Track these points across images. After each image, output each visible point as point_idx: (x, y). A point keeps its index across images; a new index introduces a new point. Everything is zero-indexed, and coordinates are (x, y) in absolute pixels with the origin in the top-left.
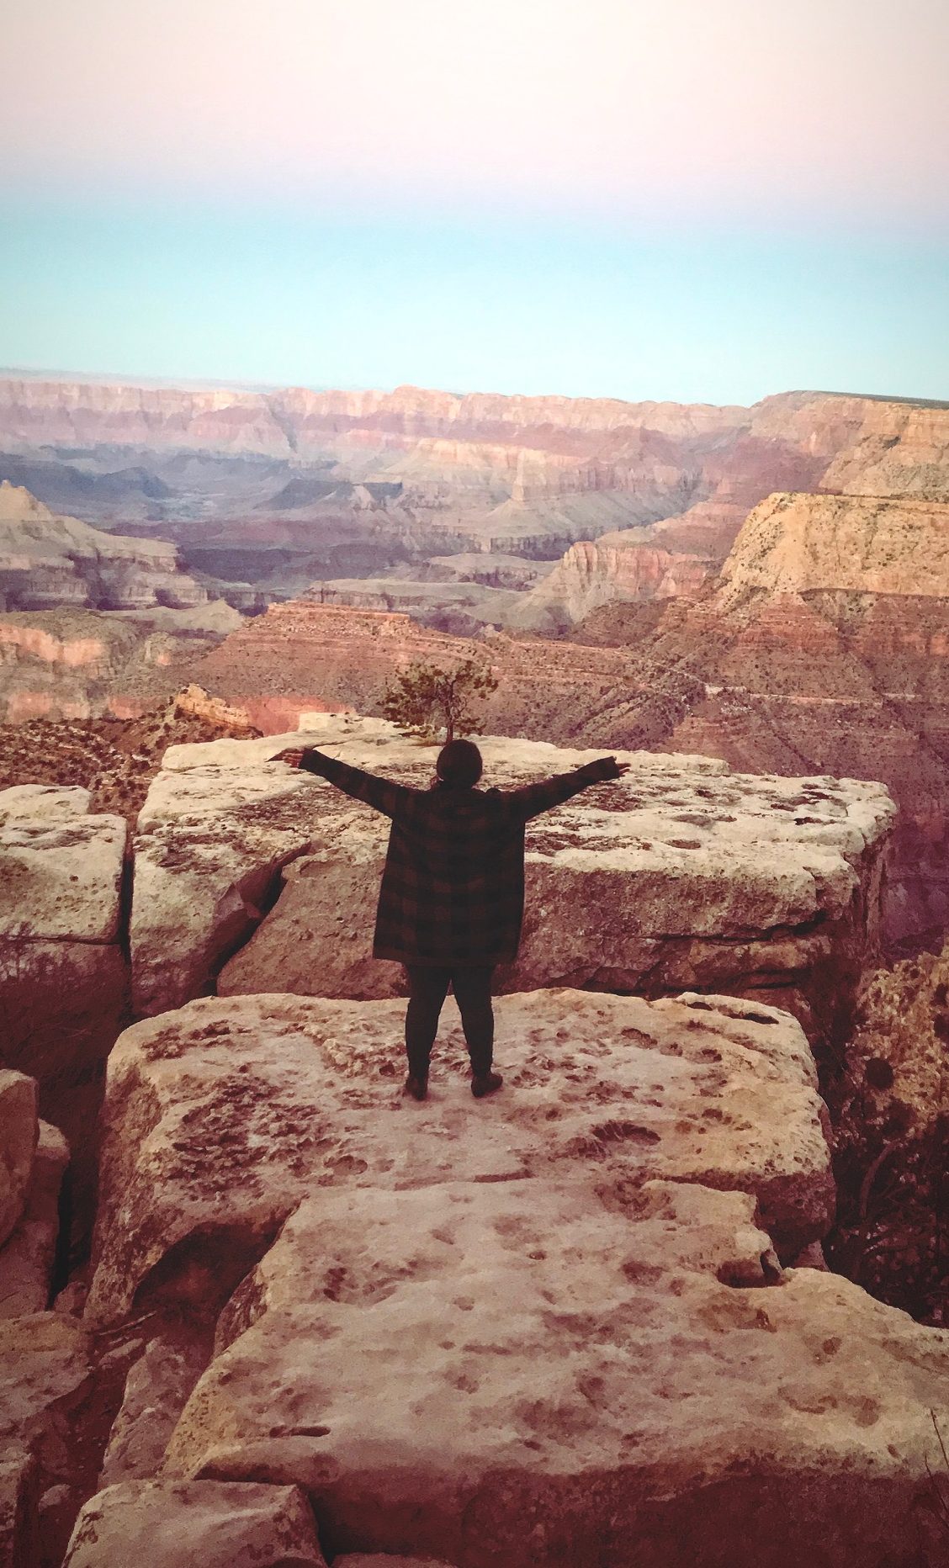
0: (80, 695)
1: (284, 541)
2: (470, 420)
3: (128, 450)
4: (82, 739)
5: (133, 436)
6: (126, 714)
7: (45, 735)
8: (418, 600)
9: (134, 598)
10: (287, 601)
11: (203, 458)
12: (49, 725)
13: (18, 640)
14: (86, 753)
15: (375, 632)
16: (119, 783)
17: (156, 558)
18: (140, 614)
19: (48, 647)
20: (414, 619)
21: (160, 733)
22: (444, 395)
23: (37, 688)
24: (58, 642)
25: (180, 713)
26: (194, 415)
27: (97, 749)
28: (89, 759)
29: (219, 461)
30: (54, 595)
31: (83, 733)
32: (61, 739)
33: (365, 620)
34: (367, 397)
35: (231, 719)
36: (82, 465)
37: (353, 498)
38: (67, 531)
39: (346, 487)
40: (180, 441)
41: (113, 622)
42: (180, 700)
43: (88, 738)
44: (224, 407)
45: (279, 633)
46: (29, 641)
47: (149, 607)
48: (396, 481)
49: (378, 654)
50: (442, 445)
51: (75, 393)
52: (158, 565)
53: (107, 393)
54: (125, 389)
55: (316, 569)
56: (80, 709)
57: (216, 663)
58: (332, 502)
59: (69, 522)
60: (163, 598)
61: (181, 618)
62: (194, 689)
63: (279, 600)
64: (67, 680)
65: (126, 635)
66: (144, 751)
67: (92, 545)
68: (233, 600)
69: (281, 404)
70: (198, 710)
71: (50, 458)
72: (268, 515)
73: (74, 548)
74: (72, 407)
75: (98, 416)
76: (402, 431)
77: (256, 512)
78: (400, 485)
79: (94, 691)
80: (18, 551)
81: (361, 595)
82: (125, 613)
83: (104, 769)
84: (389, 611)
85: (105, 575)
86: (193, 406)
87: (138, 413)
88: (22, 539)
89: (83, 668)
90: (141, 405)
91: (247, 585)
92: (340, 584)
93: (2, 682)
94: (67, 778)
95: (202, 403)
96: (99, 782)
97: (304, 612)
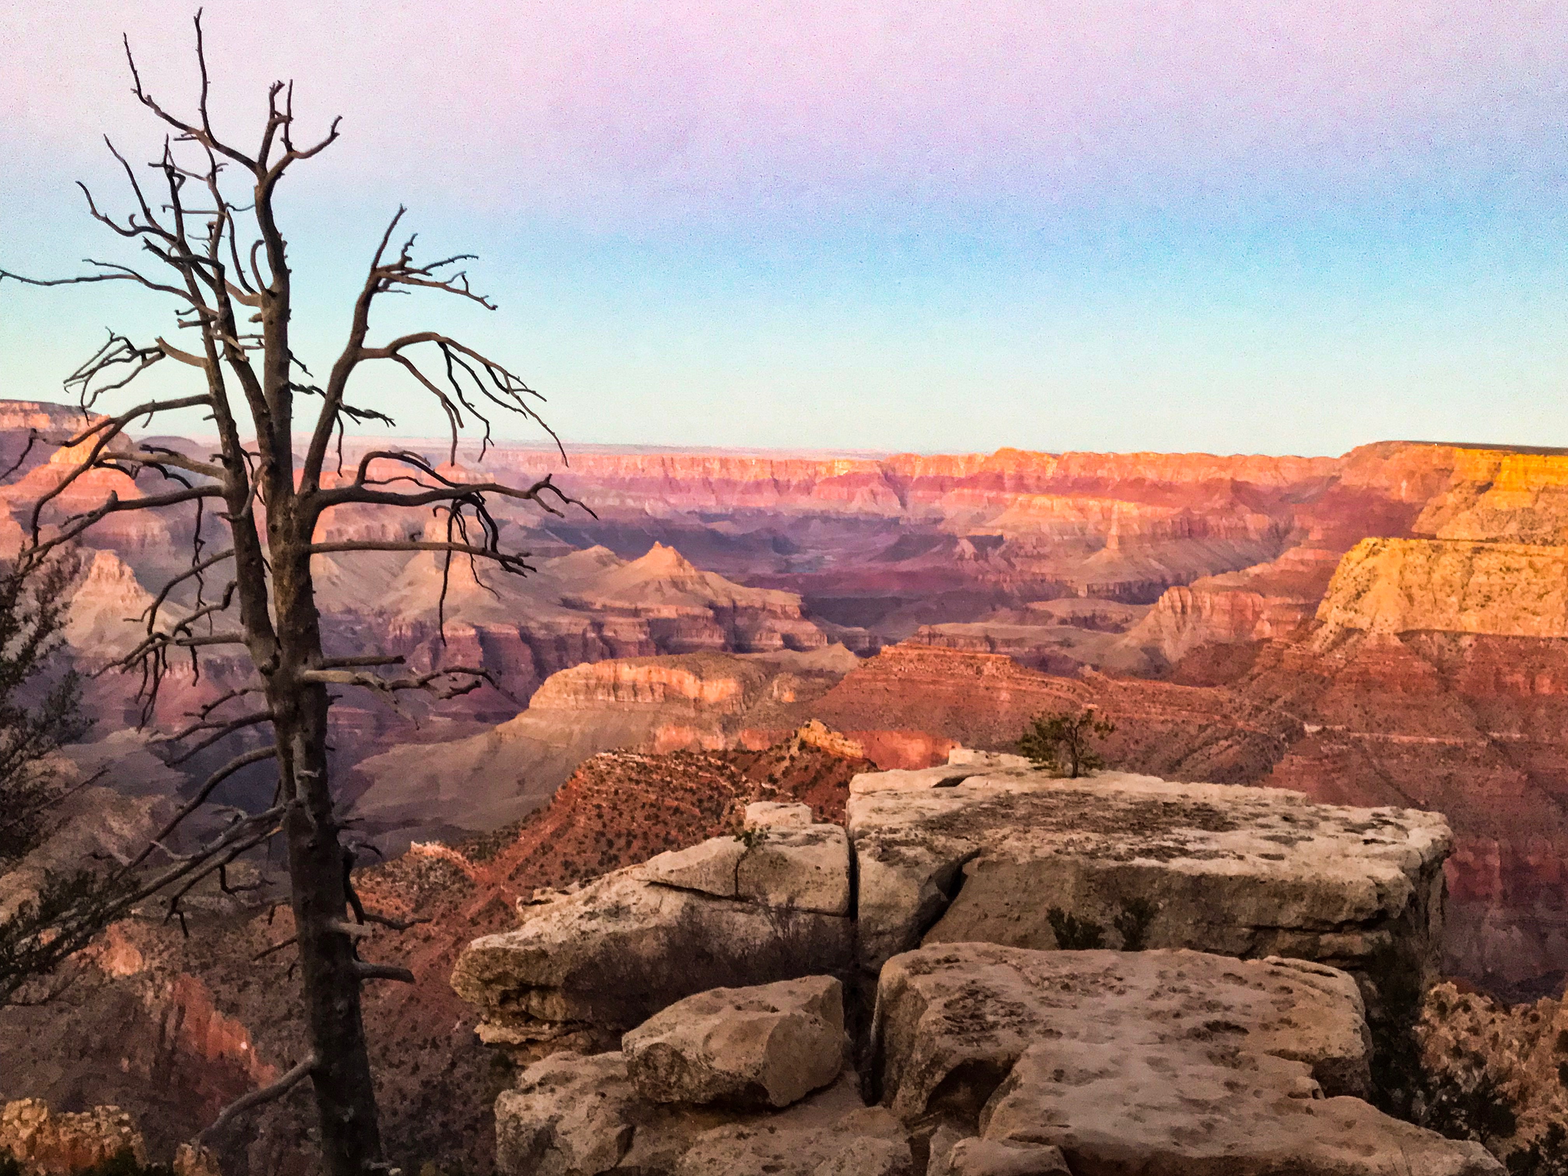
0: (717, 728)
1: (895, 589)
2: (1066, 476)
3: (760, 512)
4: (718, 768)
5: (766, 501)
6: (756, 745)
7: (690, 765)
8: (1020, 642)
9: (764, 642)
10: (898, 644)
11: (825, 518)
12: (691, 755)
13: (665, 681)
14: (722, 781)
15: (979, 672)
17: (783, 607)
18: (768, 656)
19: (690, 685)
20: (1015, 660)
21: (786, 763)
22: (1041, 455)
23: (680, 722)
24: (699, 682)
25: (803, 746)
26: (818, 481)
27: (731, 777)
28: (724, 787)
29: (838, 520)
30: (696, 640)
31: (719, 763)
32: (700, 768)
33: (970, 662)
34: (970, 459)
35: (848, 751)
36: (721, 527)
37: (958, 549)
38: (708, 584)
39: (952, 540)
40: (805, 503)
41: (746, 662)
42: (803, 733)
43: (724, 767)
44: (843, 473)
45: (891, 672)
46: (674, 681)
47: (776, 650)
48: (997, 533)
49: (982, 692)
50: (1041, 500)
51: (716, 466)
52: (785, 612)
53: (743, 464)
54: (758, 461)
55: (924, 616)
56: (716, 741)
57: (834, 700)
58: (939, 553)
59: (710, 576)
60: (790, 642)
61: (805, 660)
62: (815, 723)
63: (891, 642)
64: (705, 716)
66: (772, 780)
67: (729, 596)
68: (850, 643)
69: (894, 470)
70: (819, 743)
71: (696, 522)
72: (880, 566)
73: (714, 599)
74: (714, 477)
75: (736, 484)
76: (1002, 488)
77: (872, 564)
78: (1001, 537)
79: (729, 724)
80: (666, 602)
81: (965, 637)
82: (757, 655)
83: (737, 796)
84: (992, 652)
85: (741, 622)
86: (816, 473)
87: (769, 480)
88: (671, 592)
89: (718, 704)
90: (772, 474)
91: (861, 629)
92: (946, 628)
93: (649, 718)
94: (706, 804)
95: (823, 470)
96: (732, 808)
97: (913, 653)
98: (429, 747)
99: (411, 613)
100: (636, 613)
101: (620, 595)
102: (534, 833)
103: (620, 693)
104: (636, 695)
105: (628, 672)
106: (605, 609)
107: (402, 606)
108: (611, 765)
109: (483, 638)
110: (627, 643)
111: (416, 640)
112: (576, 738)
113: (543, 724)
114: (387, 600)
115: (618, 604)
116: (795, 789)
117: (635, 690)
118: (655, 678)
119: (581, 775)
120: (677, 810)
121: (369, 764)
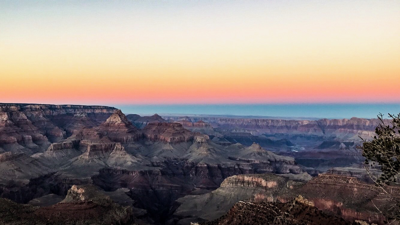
0: (271, 195)
1: (322, 157)
2: (372, 126)
3: (283, 134)
4: (272, 207)
5: (284, 131)
6: (283, 201)
7: (265, 206)
8: (359, 174)
9: (284, 171)
10: (323, 173)
11: (301, 136)
12: (265, 203)
13: (256, 181)
14: (273, 211)
15: (348, 182)
16: (281, 220)
17: (289, 161)
18: (285, 175)
19: (263, 183)
20: (358, 179)
21: (291, 207)
22: (365, 119)
23: (261, 193)
25: (297, 202)
26: (299, 126)
27: (276, 210)
28: (274, 213)
29: (305, 137)
30: (265, 170)
32: (267, 207)
33: (345, 179)
34: (343, 120)
35: (310, 204)
36: (271, 138)
37: (340, 146)
38: (268, 154)
39: (339, 143)
40: (295, 132)
42: (297, 199)
43: (274, 207)
44: (306, 124)
45: (321, 181)
46: (259, 181)
47: (288, 173)
48: (352, 141)
49: (348, 188)
50: (365, 132)
51: (270, 121)
52: (290, 163)
53: (278, 121)
54: (282, 120)
55: (331, 164)
56: (271, 199)
57: (305, 189)
58: (334, 147)
59: (269, 152)
60: (291, 171)
61: (296, 177)
62: (300, 196)
63: (321, 173)
64: (268, 191)
65: (282, 180)
66: (288, 212)
67: (274, 157)
68: (309, 172)
69: (321, 123)
70: (301, 202)
71: (265, 137)
72: (317, 150)
73: (270, 158)
74: (270, 125)
75: (275, 127)
76: (353, 129)
77: (314, 150)
78: (353, 143)
79: (275, 194)
80: (257, 159)
81: (343, 172)
82: (282, 175)
83: (278, 216)
84: (351, 176)
85: (277, 165)
86: (298, 124)
87: (285, 126)
88: (258, 156)
89: (272, 188)
90: (286, 124)
91: (312, 168)
92: (338, 169)
93: (252, 191)
94: (269, 217)
95: (301, 123)
96: (277, 219)
97: (328, 176)
98: (195, 196)
99: (190, 160)
100: (248, 161)
101: (243, 157)
102: (223, 222)
103: (244, 184)
104: (249, 185)
105: (246, 178)
106: (240, 160)
107: (188, 158)
108: (243, 204)
109: (209, 167)
110: (246, 170)
111: (192, 167)
112: (233, 195)
113: (224, 191)
114: (185, 156)
115: (243, 159)
116: (294, 215)
117: (248, 183)
118: (254, 180)
119: (235, 207)
120: (261, 219)
121: (179, 200)
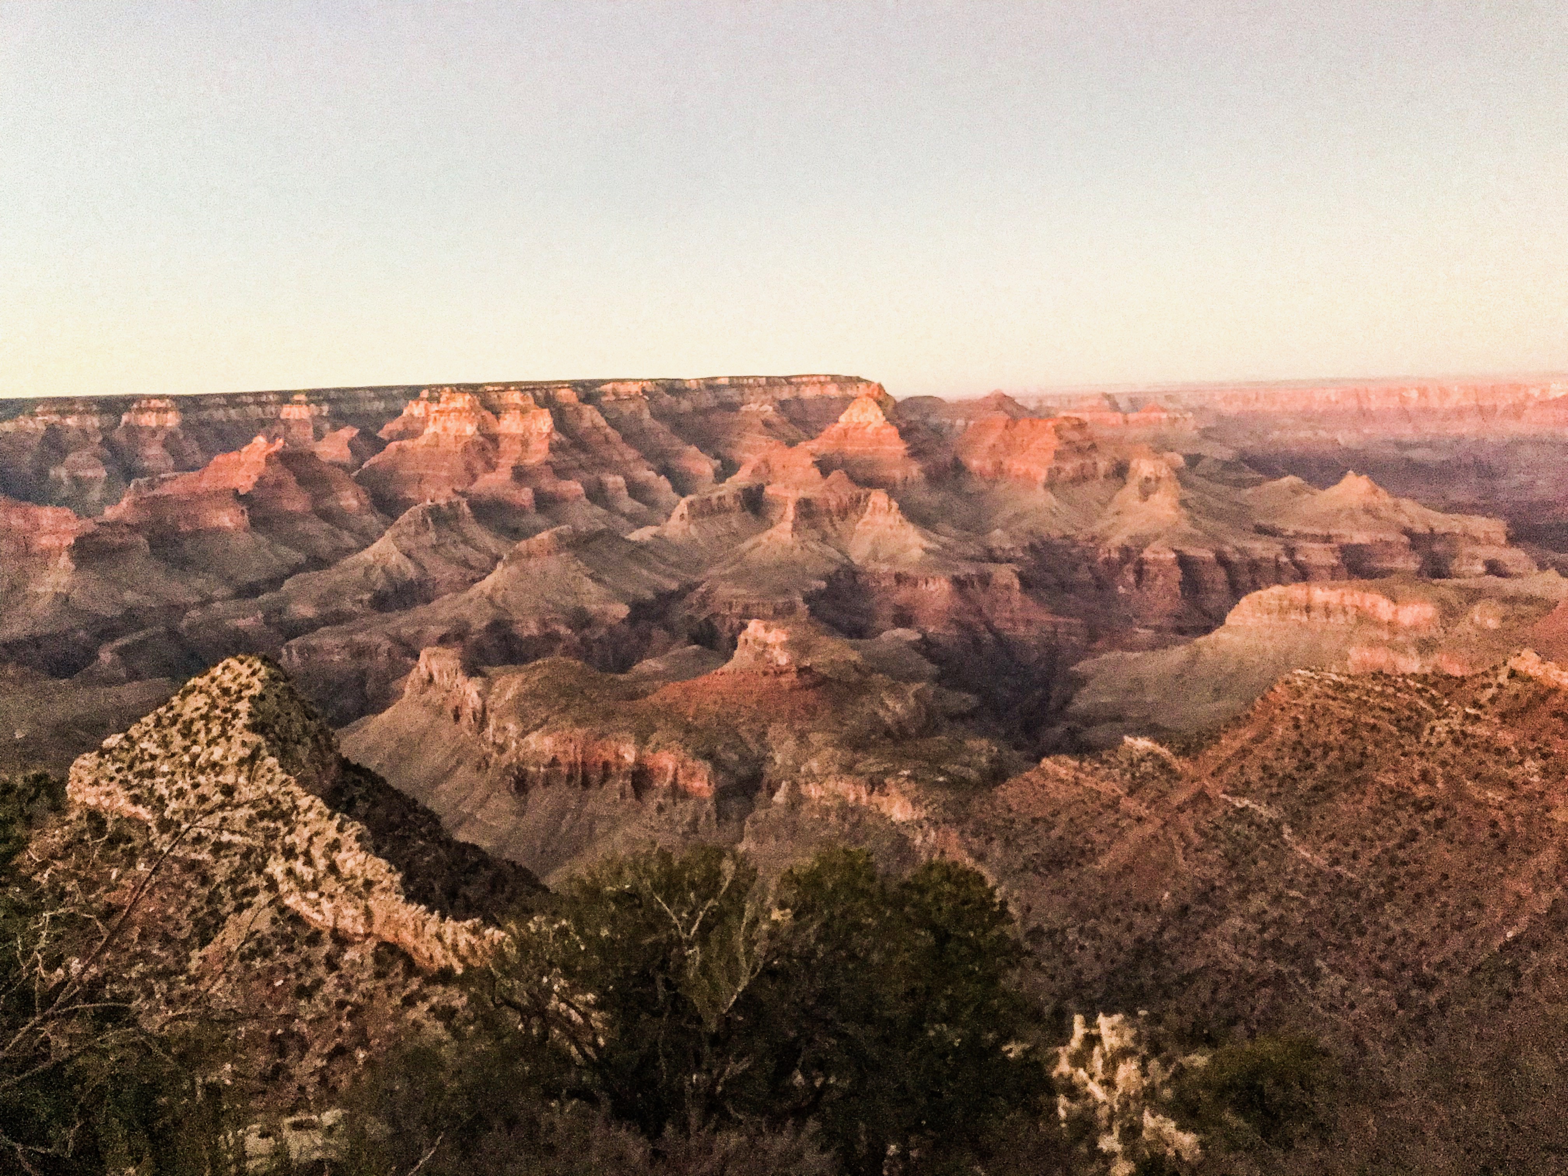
0: (1412, 651)
3: (1461, 439)
4: (1419, 691)
5: (1468, 428)
6: (1456, 671)
7: (1388, 686)
9: (1464, 568)
11: (1538, 442)
12: (1388, 676)
13: (1358, 604)
14: (1421, 703)
16: (1451, 732)
17: (1486, 534)
18: (1473, 583)
19: (1384, 609)
21: (1494, 690)
23: (1372, 644)
24: (1393, 606)
25: (1513, 674)
26: (1530, 404)
27: (1432, 701)
28: (1424, 709)
29: (1553, 444)
30: (1386, 565)
31: (1419, 685)
32: (1398, 690)
35: (1565, 682)
36: (1417, 455)
38: (1403, 511)
40: (1515, 428)
41: (1446, 588)
42: (1513, 663)
43: (1424, 690)
44: (1559, 395)
46: (1368, 604)
47: (1479, 576)
51: (1414, 394)
52: (1488, 539)
53: (1444, 393)
54: (1461, 387)
56: (1412, 664)
57: (1543, 628)
59: (1406, 504)
60: (1493, 568)
61: (1509, 586)
62: (1526, 652)
64: (1400, 638)
66: (1476, 704)
67: (1426, 522)
70: (1531, 672)
71: (1391, 452)
73: (1409, 525)
74: (1411, 406)
75: (1435, 412)
79: (1426, 646)
80: (1359, 528)
82: (1456, 581)
83: (1438, 718)
85: (1438, 548)
86: (1528, 396)
87: (1472, 406)
88: (1365, 519)
89: (1415, 628)
90: (1477, 400)
93: (1342, 638)
94: (1403, 723)
95: (1536, 393)
96: (1433, 729)
98: (1137, 655)
99: (1118, 539)
100: (1328, 539)
101: (1310, 522)
102: (1235, 738)
103: (1312, 614)
104: (1328, 616)
105: (1320, 594)
106: (1297, 535)
107: (1111, 532)
108: (1308, 682)
109: (1183, 561)
110: (1318, 567)
111: (1123, 562)
112: (1271, 654)
113: (1237, 640)
114: (1098, 527)
115: (1308, 530)
116: (1503, 716)
117: (1328, 611)
118: (1348, 600)
119: (1278, 689)
120: (1374, 727)
121: (1084, 666)
